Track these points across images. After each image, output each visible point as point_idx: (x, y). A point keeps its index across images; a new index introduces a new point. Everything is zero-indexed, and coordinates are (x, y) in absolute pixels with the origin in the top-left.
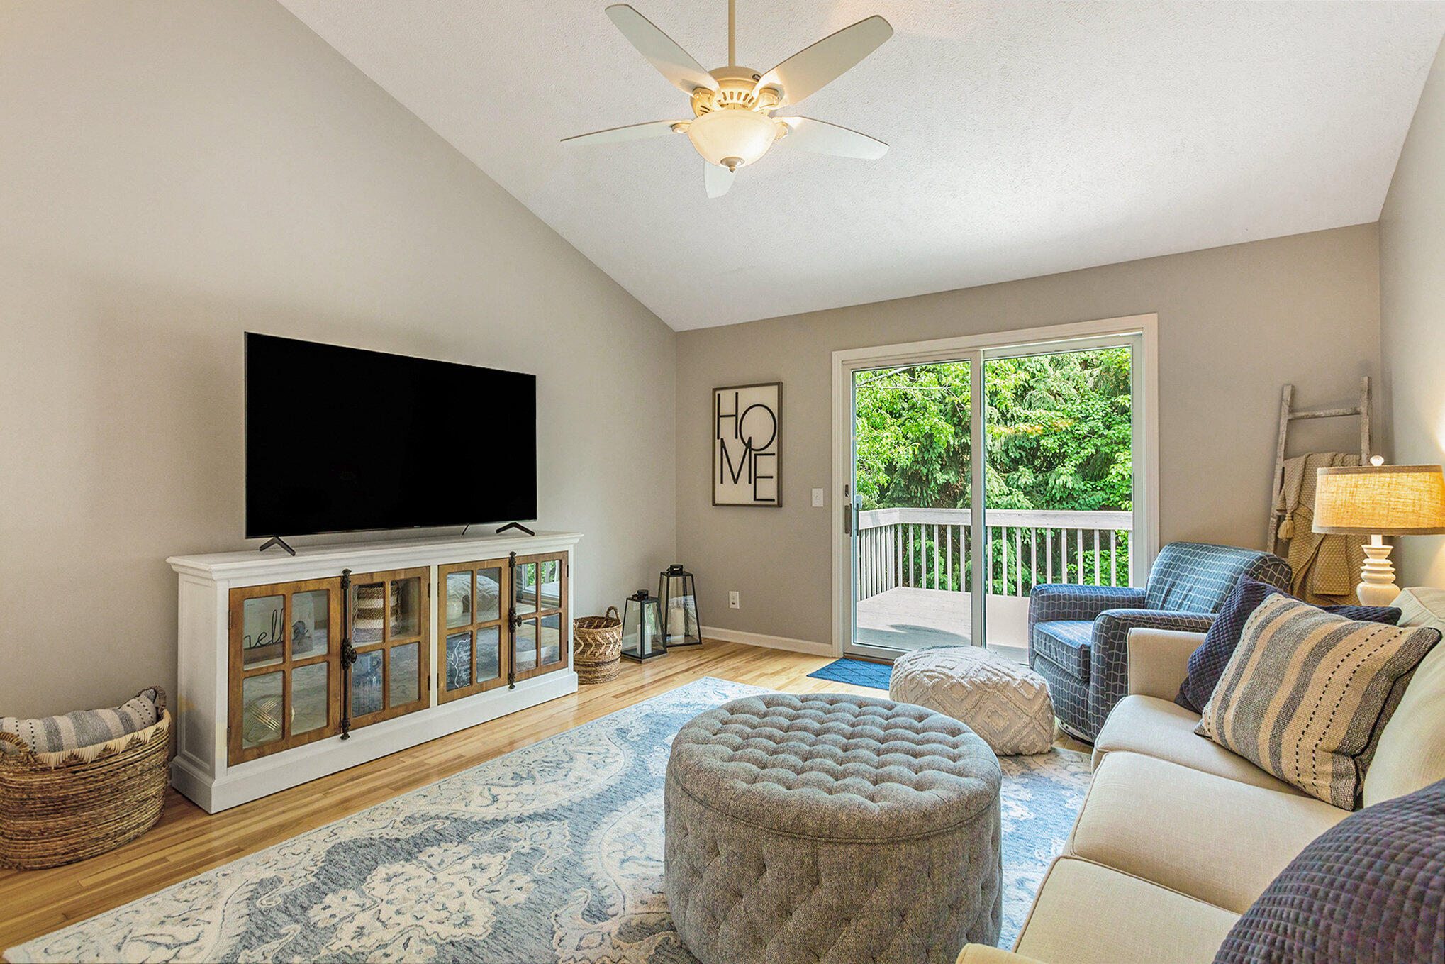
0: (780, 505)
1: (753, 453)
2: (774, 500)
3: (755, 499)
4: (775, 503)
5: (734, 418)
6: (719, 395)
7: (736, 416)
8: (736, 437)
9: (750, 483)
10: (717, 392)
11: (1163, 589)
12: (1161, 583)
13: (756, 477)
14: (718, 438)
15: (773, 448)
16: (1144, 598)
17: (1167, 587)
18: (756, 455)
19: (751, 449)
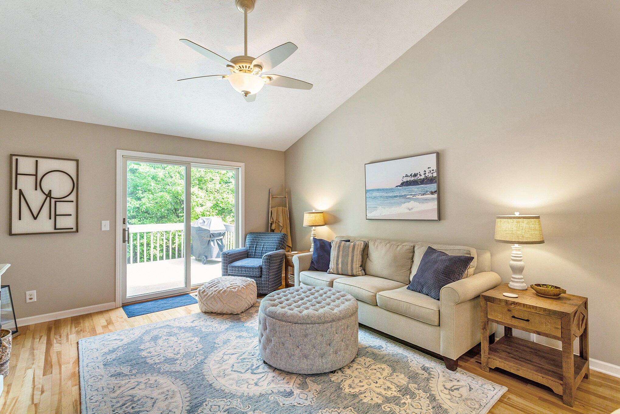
0: (77, 231)
1: (53, 201)
2: (72, 229)
3: (55, 229)
4: (74, 230)
5: (34, 177)
6: (17, 160)
7: (36, 175)
8: (36, 189)
9: (50, 218)
10: (14, 158)
11: (254, 246)
12: (252, 245)
13: (56, 215)
14: (16, 189)
15: (72, 197)
16: (247, 250)
17: (255, 246)
18: (56, 202)
19: (51, 198)
